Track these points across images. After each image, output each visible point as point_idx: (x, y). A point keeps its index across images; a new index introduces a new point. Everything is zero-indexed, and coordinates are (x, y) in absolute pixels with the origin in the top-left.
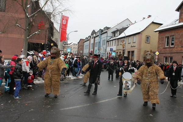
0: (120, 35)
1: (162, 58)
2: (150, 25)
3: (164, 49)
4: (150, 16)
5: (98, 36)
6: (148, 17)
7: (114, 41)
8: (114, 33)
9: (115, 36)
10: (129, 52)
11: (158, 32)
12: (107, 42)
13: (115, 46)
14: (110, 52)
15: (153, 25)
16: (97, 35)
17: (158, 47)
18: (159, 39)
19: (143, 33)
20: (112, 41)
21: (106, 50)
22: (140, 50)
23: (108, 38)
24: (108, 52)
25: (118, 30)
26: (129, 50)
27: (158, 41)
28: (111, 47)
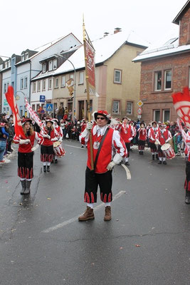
0: (58, 67)
1: (150, 113)
2: (121, 47)
3: (153, 96)
4: (118, 30)
5: (10, 69)
6: (115, 32)
7: (47, 80)
8: (46, 63)
9: (47, 69)
10: (81, 102)
11: (140, 63)
12: (31, 81)
13: (51, 92)
14: (39, 103)
15: (126, 48)
16: (6, 68)
17: (142, 92)
18: (143, 75)
19: (109, 64)
20: (42, 81)
21: (30, 98)
22: (103, 98)
23: (34, 74)
24: (36, 103)
25: (53, 58)
26: (81, 99)
27: (141, 80)
28: (42, 94)
